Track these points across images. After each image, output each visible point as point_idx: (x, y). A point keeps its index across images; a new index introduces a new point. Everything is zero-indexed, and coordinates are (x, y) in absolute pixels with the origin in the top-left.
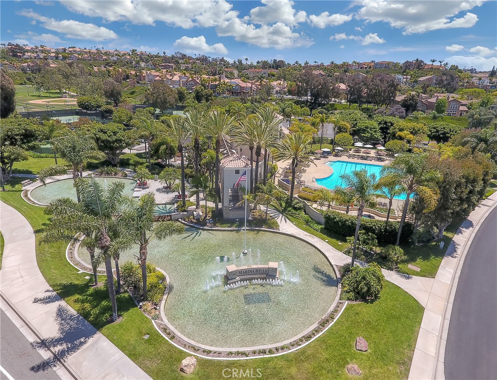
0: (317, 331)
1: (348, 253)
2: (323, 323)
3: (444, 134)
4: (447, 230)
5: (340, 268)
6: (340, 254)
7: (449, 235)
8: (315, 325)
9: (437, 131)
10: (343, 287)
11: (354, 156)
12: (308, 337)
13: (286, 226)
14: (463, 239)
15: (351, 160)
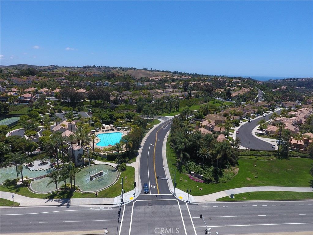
0: (117, 179)
1: (116, 163)
2: (118, 178)
3: (130, 116)
4: (136, 150)
5: (116, 167)
6: (115, 164)
7: (137, 151)
8: (116, 179)
9: (128, 116)
10: (118, 170)
11: (103, 131)
12: (116, 181)
13: (97, 162)
14: (140, 151)
15: (103, 133)
